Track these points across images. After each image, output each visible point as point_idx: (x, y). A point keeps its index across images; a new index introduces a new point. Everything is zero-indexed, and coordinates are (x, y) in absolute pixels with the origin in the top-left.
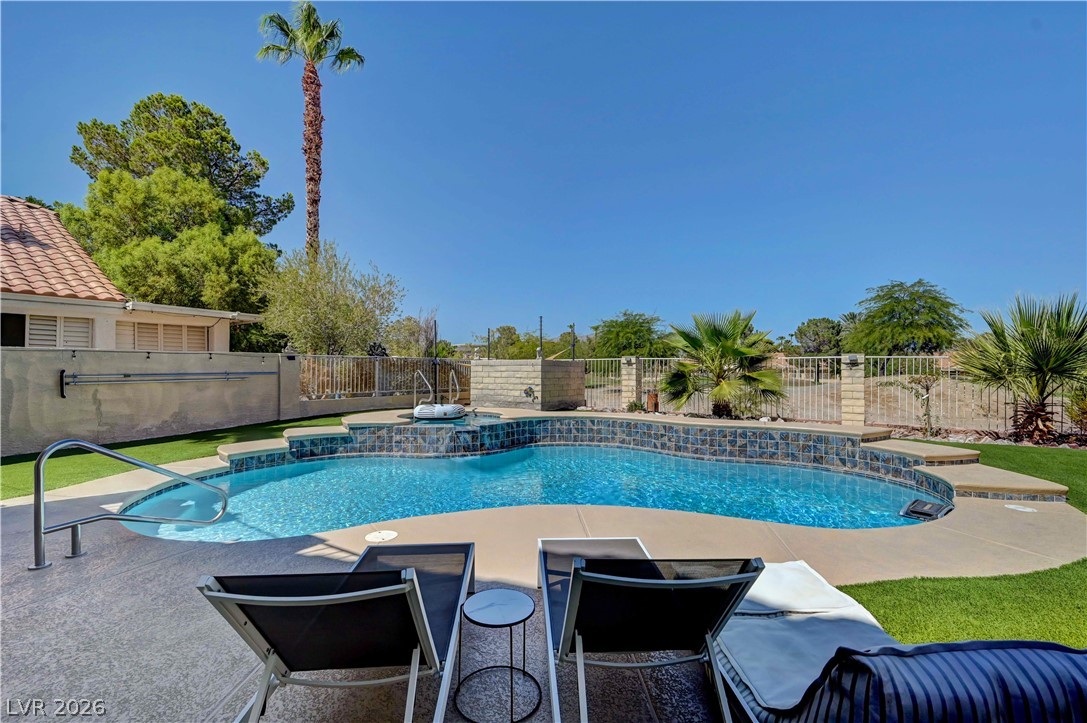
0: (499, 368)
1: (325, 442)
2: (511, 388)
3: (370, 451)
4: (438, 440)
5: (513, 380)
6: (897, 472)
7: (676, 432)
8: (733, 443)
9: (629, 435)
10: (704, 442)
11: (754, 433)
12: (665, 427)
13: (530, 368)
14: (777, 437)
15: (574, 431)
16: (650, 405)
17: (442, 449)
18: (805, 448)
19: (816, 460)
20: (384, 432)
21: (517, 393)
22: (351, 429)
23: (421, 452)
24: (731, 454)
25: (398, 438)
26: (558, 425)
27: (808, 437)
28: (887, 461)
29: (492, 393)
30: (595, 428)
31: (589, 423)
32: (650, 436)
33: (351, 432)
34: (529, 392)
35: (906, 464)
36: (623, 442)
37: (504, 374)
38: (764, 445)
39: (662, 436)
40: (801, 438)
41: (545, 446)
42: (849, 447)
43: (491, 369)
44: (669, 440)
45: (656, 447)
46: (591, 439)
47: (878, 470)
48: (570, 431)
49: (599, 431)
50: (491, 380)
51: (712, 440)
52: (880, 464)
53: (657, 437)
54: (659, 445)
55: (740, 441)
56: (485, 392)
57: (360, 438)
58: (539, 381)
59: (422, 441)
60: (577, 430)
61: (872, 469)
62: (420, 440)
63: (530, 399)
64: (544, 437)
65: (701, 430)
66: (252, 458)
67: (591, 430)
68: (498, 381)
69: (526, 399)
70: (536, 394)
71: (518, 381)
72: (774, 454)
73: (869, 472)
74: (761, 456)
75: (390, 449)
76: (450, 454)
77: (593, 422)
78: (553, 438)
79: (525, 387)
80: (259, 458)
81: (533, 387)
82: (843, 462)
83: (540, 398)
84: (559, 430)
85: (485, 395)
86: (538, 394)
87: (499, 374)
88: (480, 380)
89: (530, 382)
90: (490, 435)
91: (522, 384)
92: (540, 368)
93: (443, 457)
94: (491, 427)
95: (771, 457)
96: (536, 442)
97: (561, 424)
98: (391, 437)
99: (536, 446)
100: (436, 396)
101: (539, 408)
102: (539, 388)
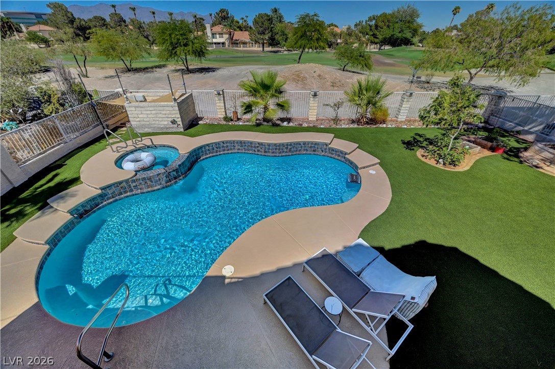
0: (148, 109)
1: (90, 202)
2: (160, 120)
3: (119, 195)
4: (159, 179)
5: (160, 115)
6: (339, 156)
7: (264, 145)
8: (287, 148)
9: (242, 146)
10: (276, 149)
11: (294, 144)
12: (259, 144)
13: (171, 109)
14: (302, 144)
15: (215, 148)
16: (235, 118)
17: (163, 182)
18: (311, 147)
19: (314, 151)
20: (124, 184)
21: (166, 123)
22: (102, 189)
24: (286, 152)
25: (134, 184)
26: (207, 148)
27: (312, 143)
28: (336, 151)
29: (148, 123)
30: (225, 145)
31: (222, 144)
32: (252, 147)
34: (174, 122)
35: (342, 154)
36: (239, 149)
37: (153, 112)
38: (297, 147)
39: (258, 147)
40: (310, 144)
41: (203, 159)
42: (325, 147)
43: (142, 109)
44: (261, 149)
45: (255, 151)
47: (333, 154)
48: (213, 149)
49: (227, 146)
50: (145, 116)
51: (279, 148)
52: (334, 152)
53: (255, 147)
54: (256, 150)
55: (289, 147)
56: (142, 123)
57: (111, 191)
58: (179, 116)
59: (150, 182)
60: (217, 148)
62: (149, 182)
63: (176, 126)
64: (202, 155)
65: (275, 145)
66: (57, 234)
67: (223, 147)
68: (149, 116)
69: (172, 126)
70: (178, 123)
71: (164, 116)
72: (301, 150)
73: (330, 155)
74: (296, 151)
75: (132, 191)
76: (169, 184)
77: (223, 143)
78: (206, 154)
79: (170, 120)
80: (60, 231)
81: (175, 119)
82: (322, 151)
83: (181, 125)
84: (208, 150)
85: (143, 125)
86: (180, 123)
87: (149, 112)
88: (136, 116)
89: (173, 116)
90: (183, 167)
91: (167, 117)
92: (177, 108)
93: (166, 187)
94: (183, 163)
95: (299, 151)
96: (199, 158)
97: (209, 147)
98: (130, 185)
99: (200, 161)
100: (103, 127)
101: (182, 130)
102: (180, 119)
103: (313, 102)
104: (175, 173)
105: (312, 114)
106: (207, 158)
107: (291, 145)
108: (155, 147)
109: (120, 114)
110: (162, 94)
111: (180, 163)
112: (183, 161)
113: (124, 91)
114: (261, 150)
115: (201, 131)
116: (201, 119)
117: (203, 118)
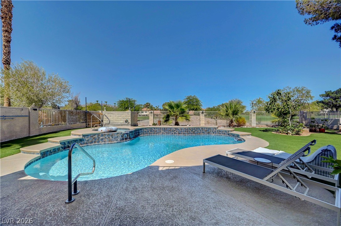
0: (115, 114)
1: (73, 142)
2: (119, 120)
3: (91, 143)
4: (117, 137)
5: (120, 118)
6: (224, 134)
7: (179, 129)
8: (192, 131)
9: (165, 131)
10: (186, 131)
11: (196, 128)
12: (175, 129)
13: (127, 114)
14: (201, 129)
15: (149, 131)
17: (119, 140)
18: (206, 131)
19: (208, 133)
20: (96, 136)
21: (122, 122)
22: (83, 136)
23: (111, 141)
24: (192, 134)
25: (102, 138)
26: (145, 130)
27: (207, 128)
28: (222, 132)
30: (155, 130)
31: (153, 129)
32: (171, 131)
33: (83, 137)
34: (126, 121)
35: (226, 132)
36: (163, 133)
37: (117, 116)
38: (198, 131)
39: (174, 131)
40: (205, 129)
41: (142, 136)
42: (215, 130)
43: (111, 114)
44: (177, 132)
45: (172, 133)
46: (154, 133)
47: (220, 134)
48: (148, 131)
49: (156, 131)
51: (187, 131)
52: (221, 132)
53: (173, 131)
54: (173, 133)
57: (87, 139)
58: (130, 118)
60: (150, 131)
61: (219, 134)
62: (111, 138)
63: (127, 123)
65: (185, 129)
68: (114, 118)
69: (125, 123)
70: (129, 122)
71: (122, 118)
74: (197, 133)
75: (99, 142)
76: (122, 141)
77: (154, 129)
78: (144, 134)
79: (125, 120)
80: (50, 151)
81: (128, 120)
82: (214, 133)
83: (130, 123)
86: (130, 122)
87: (114, 116)
89: (127, 118)
90: (132, 134)
91: (124, 119)
92: (130, 114)
93: (120, 142)
94: (132, 132)
95: (199, 133)
98: (99, 137)
100: (86, 124)
101: (130, 126)
102: (130, 120)
103: (202, 116)
104: (126, 135)
105: (202, 123)
106: (144, 136)
107: (194, 129)
111: (130, 131)
114: (176, 133)
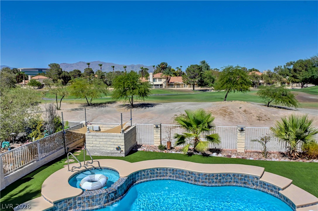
0: (102, 137)
2: (108, 146)
4: (100, 199)
5: (109, 143)
6: (272, 190)
7: (195, 175)
8: (217, 179)
9: (173, 174)
10: (206, 179)
11: (224, 175)
13: (119, 138)
14: (232, 176)
15: (150, 174)
16: (168, 146)
17: (102, 203)
18: (241, 179)
19: (244, 183)
20: (72, 201)
21: (112, 149)
22: (55, 203)
23: (92, 206)
24: (216, 183)
25: (79, 202)
26: (143, 173)
27: (242, 175)
28: (268, 186)
29: (98, 148)
30: (159, 172)
31: (156, 170)
32: (183, 175)
33: (55, 205)
34: (118, 149)
35: (275, 188)
36: (170, 176)
37: (105, 140)
38: (227, 179)
39: (188, 175)
40: (240, 176)
41: (138, 183)
42: (255, 180)
43: (97, 137)
44: (192, 177)
45: (185, 179)
47: (265, 188)
48: (148, 174)
49: (160, 173)
50: (98, 143)
51: (209, 178)
52: (266, 186)
53: (186, 175)
54: (187, 179)
55: (219, 178)
56: (94, 148)
57: (60, 207)
58: (123, 144)
60: (151, 173)
61: (263, 188)
62: (91, 201)
63: (119, 152)
64: (138, 179)
65: (205, 175)
67: (157, 173)
68: (101, 143)
69: (117, 151)
71: (112, 143)
72: (230, 181)
74: (226, 182)
76: (106, 204)
77: (157, 169)
79: (116, 146)
81: (120, 146)
82: (254, 184)
84: (144, 175)
85: (94, 149)
86: (123, 150)
87: (101, 140)
88: (91, 142)
89: (119, 144)
90: (121, 190)
91: (114, 145)
92: (123, 138)
93: (104, 207)
94: (121, 186)
95: (229, 182)
96: (135, 182)
97: (145, 172)
98: (76, 202)
99: (135, 185)
100: (65, 149)
101: (124, 155)
102: (124, 147)
103: (240, 136)
104: (113, 194)
105: (240, 146)
106: (141, 183)
107: (220, 176)
108: (101, 169)
109: (79, 139)
110: (113, 126)
111: (119, 185)
112: (122, 183)
113: (86, 123)
114: (191, 179)
115: (138, 157)
116: (140, 146)
117: (141, 146)
